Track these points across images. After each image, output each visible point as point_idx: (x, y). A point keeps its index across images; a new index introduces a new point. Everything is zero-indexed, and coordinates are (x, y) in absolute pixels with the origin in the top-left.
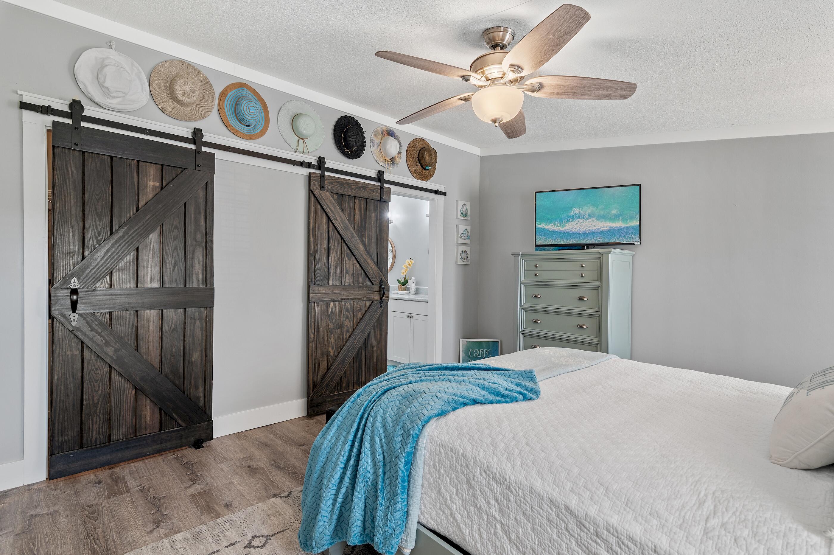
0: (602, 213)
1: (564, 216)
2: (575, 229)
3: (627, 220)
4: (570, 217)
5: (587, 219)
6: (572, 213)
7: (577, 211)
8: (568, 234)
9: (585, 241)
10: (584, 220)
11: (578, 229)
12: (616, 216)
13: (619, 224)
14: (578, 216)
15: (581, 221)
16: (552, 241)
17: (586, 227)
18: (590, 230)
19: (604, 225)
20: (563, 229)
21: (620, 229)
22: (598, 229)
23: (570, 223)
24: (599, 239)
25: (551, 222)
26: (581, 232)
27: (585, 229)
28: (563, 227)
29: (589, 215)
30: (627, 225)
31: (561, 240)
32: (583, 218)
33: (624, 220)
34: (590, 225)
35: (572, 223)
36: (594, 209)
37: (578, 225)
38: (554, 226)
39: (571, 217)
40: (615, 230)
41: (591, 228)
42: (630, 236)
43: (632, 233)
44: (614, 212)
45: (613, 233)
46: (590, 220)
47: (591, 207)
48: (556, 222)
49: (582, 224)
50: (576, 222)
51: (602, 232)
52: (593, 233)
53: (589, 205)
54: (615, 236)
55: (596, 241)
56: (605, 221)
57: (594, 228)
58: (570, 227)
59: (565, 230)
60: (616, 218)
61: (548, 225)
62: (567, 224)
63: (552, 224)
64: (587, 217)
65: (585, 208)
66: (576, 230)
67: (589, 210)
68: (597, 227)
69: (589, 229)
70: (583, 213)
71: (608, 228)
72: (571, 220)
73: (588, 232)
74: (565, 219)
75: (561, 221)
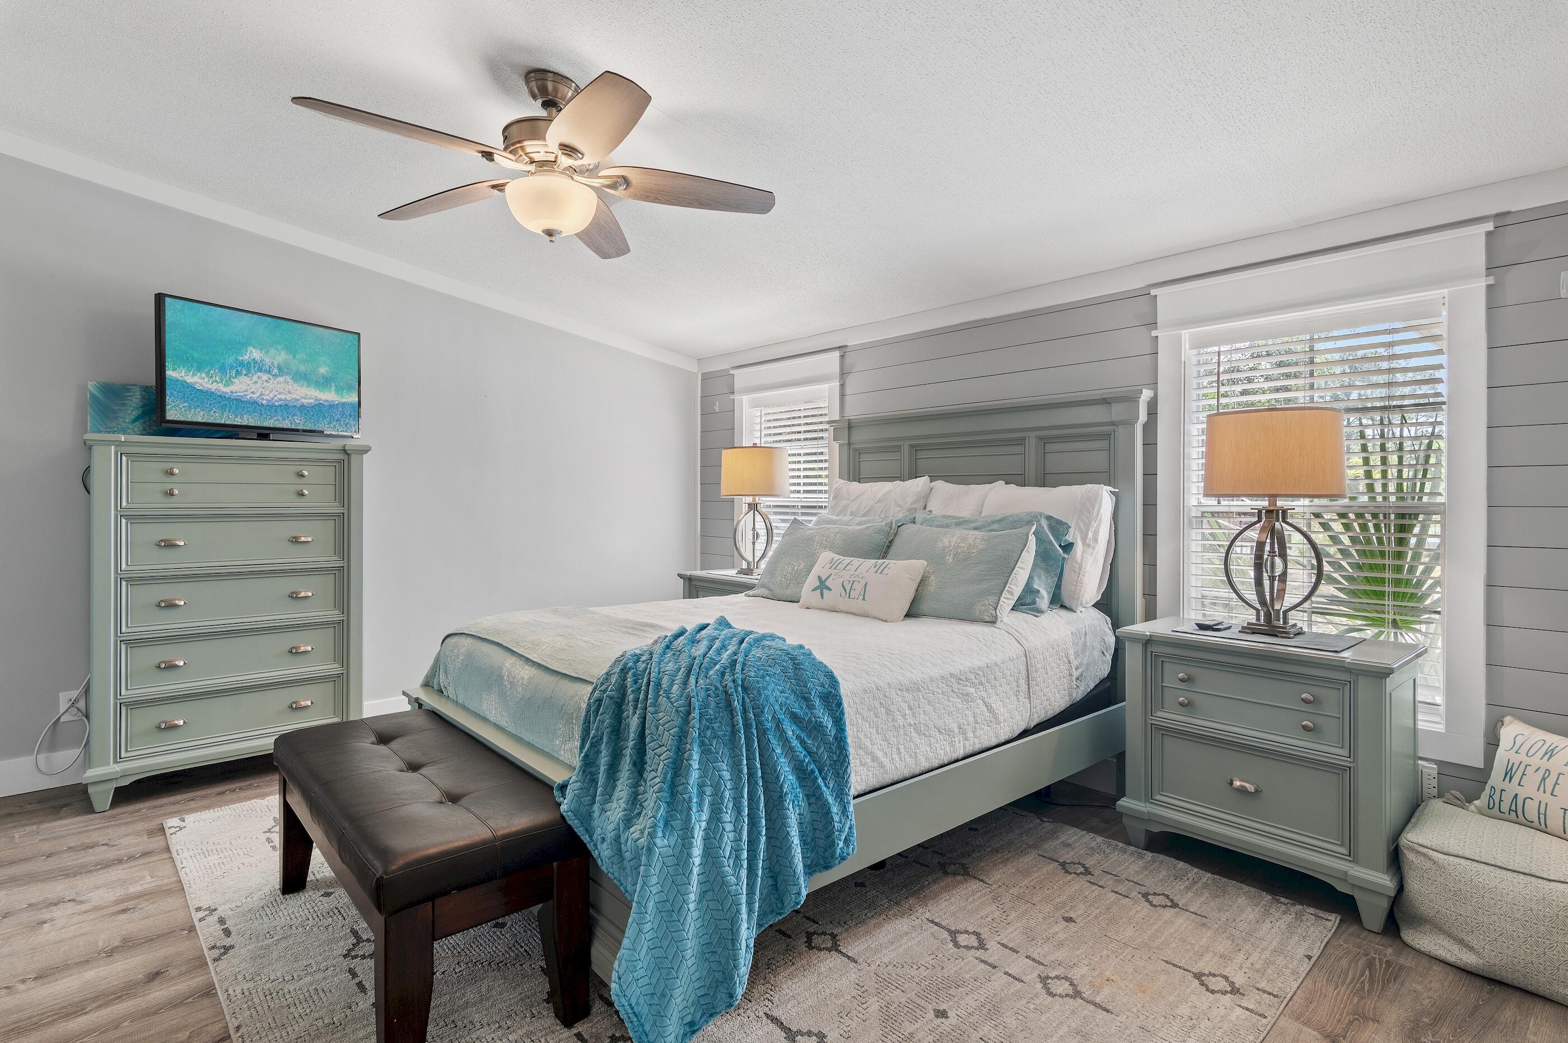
0: (302, 368)
1: (231, 360)
2: (253, 393)
3: (343, 390)
4: (241, 364)
5: (275, 376)
6: (246, 357)
7: (256, 354)
8: (239, 403)
9: (273, 421)
10: (271, 377)
11: (258, 394)
12: (326, 378)
13: (329, 396)
14: (259, 367)
15: (265, 377)
16: (202, 413)
17: (274, 393)
18: (281, 400)
19: (306, 394)
20: (227, 390)
21: (332, 406)
22: (297, 400)
23: (244, 379)
24: (297, 421)
25: (199, 369)
26: (264, 402)
27: (272, 395)
28: (227, 385)
29: (279, 368)
30: (343, 400)
31: (222, 414)
32: (269, 372)
33: (339, 390)
34: (281, 390)
35: (246, 379)
36: (290, 357)
37: (258, 385)
38: (206, 380)
39: (244, 366)
40: (324, 406)
41: (282, 397)
42: (347, 421)
43: (350, 415)
44: (323, 370)
45: (321, 412)
46: (281, 379)
47: (283, 353)
48: (212, 372)
49: (265, 384)
50: (255, 378)
51: (303, 406)
52: (286, 408)
53: (279, 347)
54: (324, 417)
55: (291, 424)
56: (308, 386)
57: (288, 397)
58: (242, 386)
59: (232, 392)
60: (325, 382)
61: (194, 375)
62: (236, 380)
63: (204, 375)
64: (276, 371)
65: (272, 351)
66: (255, 396)
67: (279, 357)
68: (294, 396)
69: (279, 396)
70: (268, 361)
71: (312, 401)
72: (244, 372)
73: (277, 404)
74: (232, 367)
75: (223, 369)
